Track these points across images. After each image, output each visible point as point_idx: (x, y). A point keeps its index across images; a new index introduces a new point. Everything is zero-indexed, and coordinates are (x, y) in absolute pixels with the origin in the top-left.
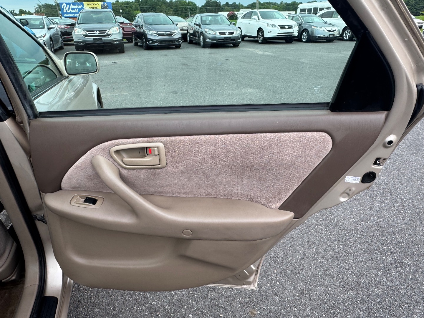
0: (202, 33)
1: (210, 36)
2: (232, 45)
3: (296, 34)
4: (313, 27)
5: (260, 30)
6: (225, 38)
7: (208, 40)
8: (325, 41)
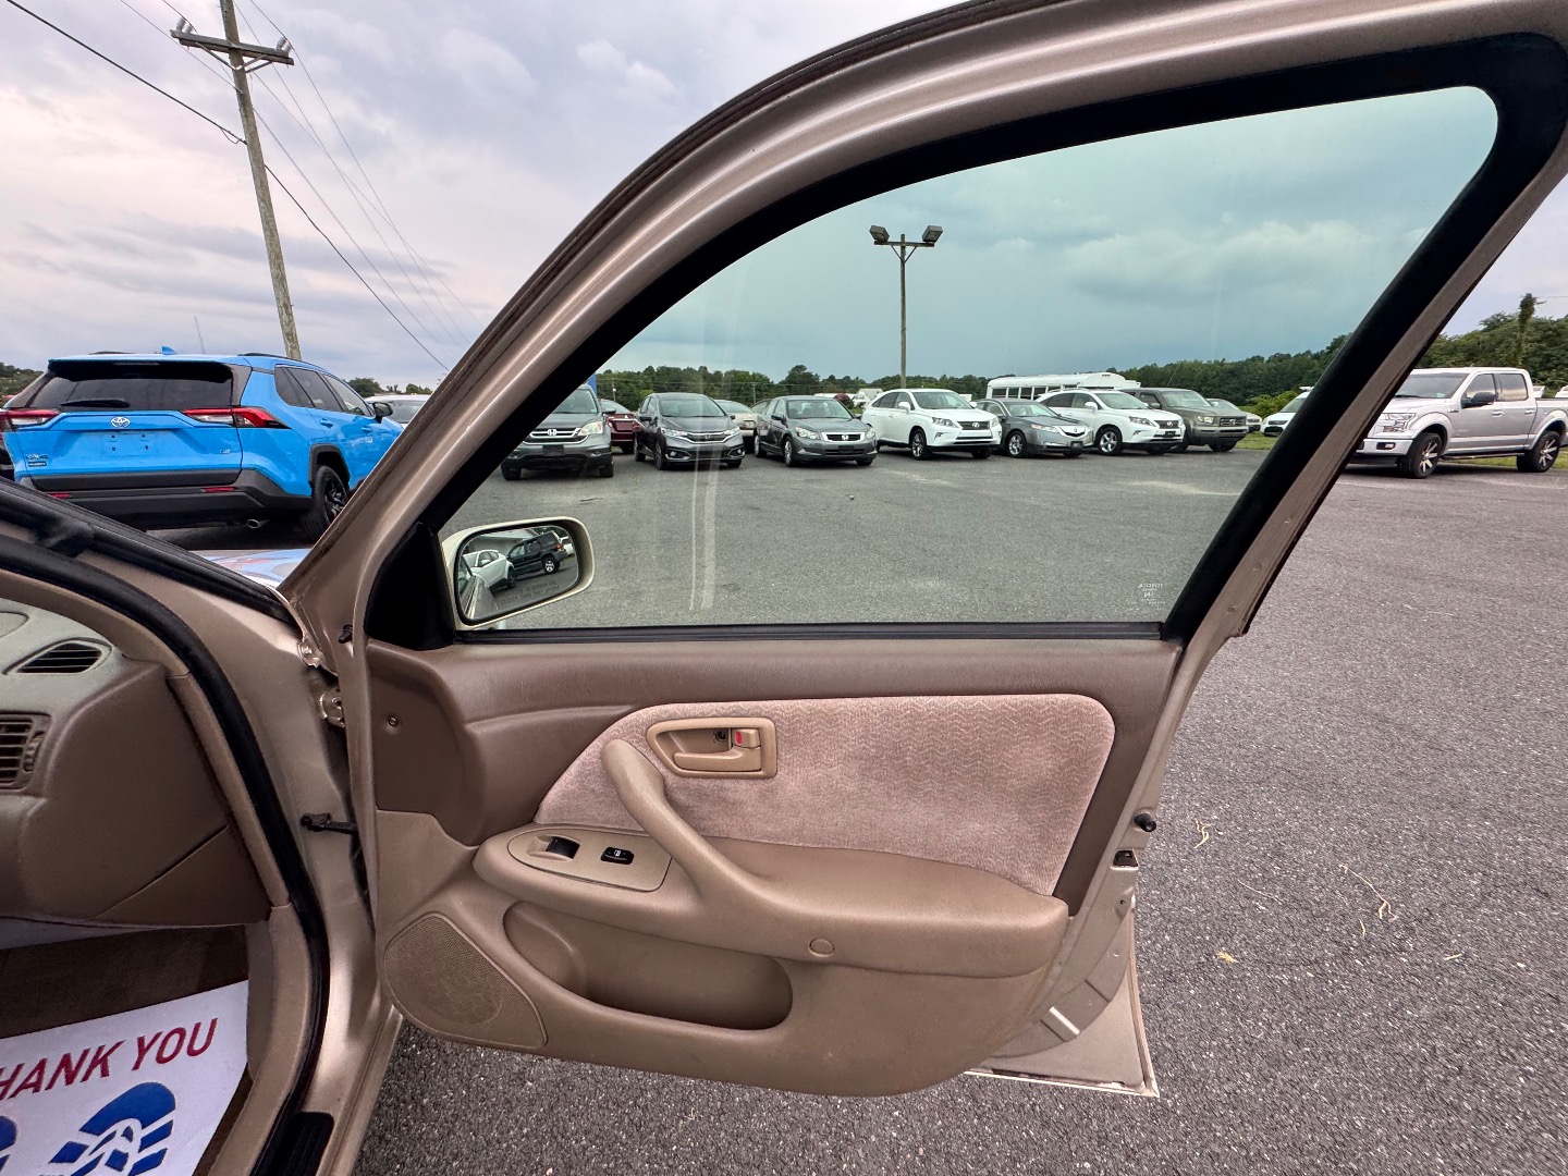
0: (788, 436)
1: (807, 443)
2: (855, 462)
3: (997, 440)
4: (1034, 426)
5: (917, 431)
6: (840, 447)
7: (802, 451)
8: (1061, 455)
